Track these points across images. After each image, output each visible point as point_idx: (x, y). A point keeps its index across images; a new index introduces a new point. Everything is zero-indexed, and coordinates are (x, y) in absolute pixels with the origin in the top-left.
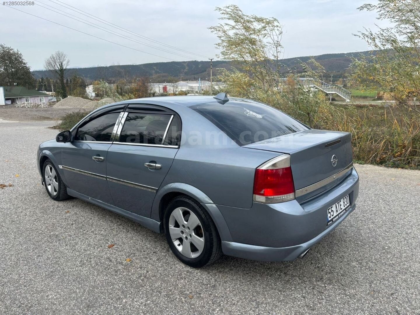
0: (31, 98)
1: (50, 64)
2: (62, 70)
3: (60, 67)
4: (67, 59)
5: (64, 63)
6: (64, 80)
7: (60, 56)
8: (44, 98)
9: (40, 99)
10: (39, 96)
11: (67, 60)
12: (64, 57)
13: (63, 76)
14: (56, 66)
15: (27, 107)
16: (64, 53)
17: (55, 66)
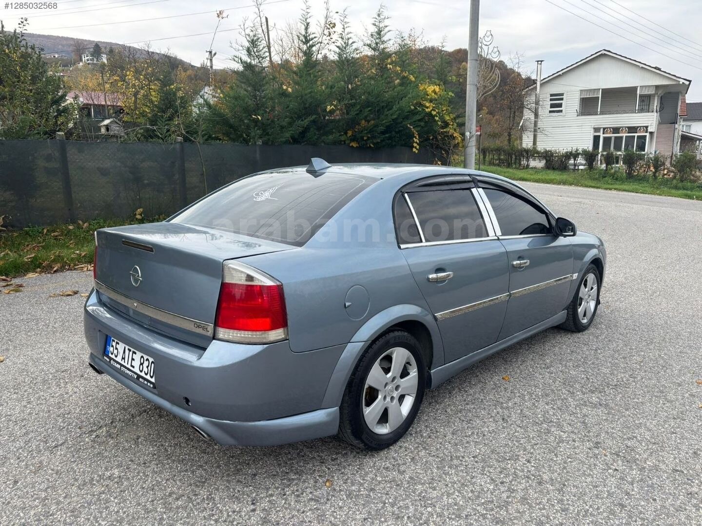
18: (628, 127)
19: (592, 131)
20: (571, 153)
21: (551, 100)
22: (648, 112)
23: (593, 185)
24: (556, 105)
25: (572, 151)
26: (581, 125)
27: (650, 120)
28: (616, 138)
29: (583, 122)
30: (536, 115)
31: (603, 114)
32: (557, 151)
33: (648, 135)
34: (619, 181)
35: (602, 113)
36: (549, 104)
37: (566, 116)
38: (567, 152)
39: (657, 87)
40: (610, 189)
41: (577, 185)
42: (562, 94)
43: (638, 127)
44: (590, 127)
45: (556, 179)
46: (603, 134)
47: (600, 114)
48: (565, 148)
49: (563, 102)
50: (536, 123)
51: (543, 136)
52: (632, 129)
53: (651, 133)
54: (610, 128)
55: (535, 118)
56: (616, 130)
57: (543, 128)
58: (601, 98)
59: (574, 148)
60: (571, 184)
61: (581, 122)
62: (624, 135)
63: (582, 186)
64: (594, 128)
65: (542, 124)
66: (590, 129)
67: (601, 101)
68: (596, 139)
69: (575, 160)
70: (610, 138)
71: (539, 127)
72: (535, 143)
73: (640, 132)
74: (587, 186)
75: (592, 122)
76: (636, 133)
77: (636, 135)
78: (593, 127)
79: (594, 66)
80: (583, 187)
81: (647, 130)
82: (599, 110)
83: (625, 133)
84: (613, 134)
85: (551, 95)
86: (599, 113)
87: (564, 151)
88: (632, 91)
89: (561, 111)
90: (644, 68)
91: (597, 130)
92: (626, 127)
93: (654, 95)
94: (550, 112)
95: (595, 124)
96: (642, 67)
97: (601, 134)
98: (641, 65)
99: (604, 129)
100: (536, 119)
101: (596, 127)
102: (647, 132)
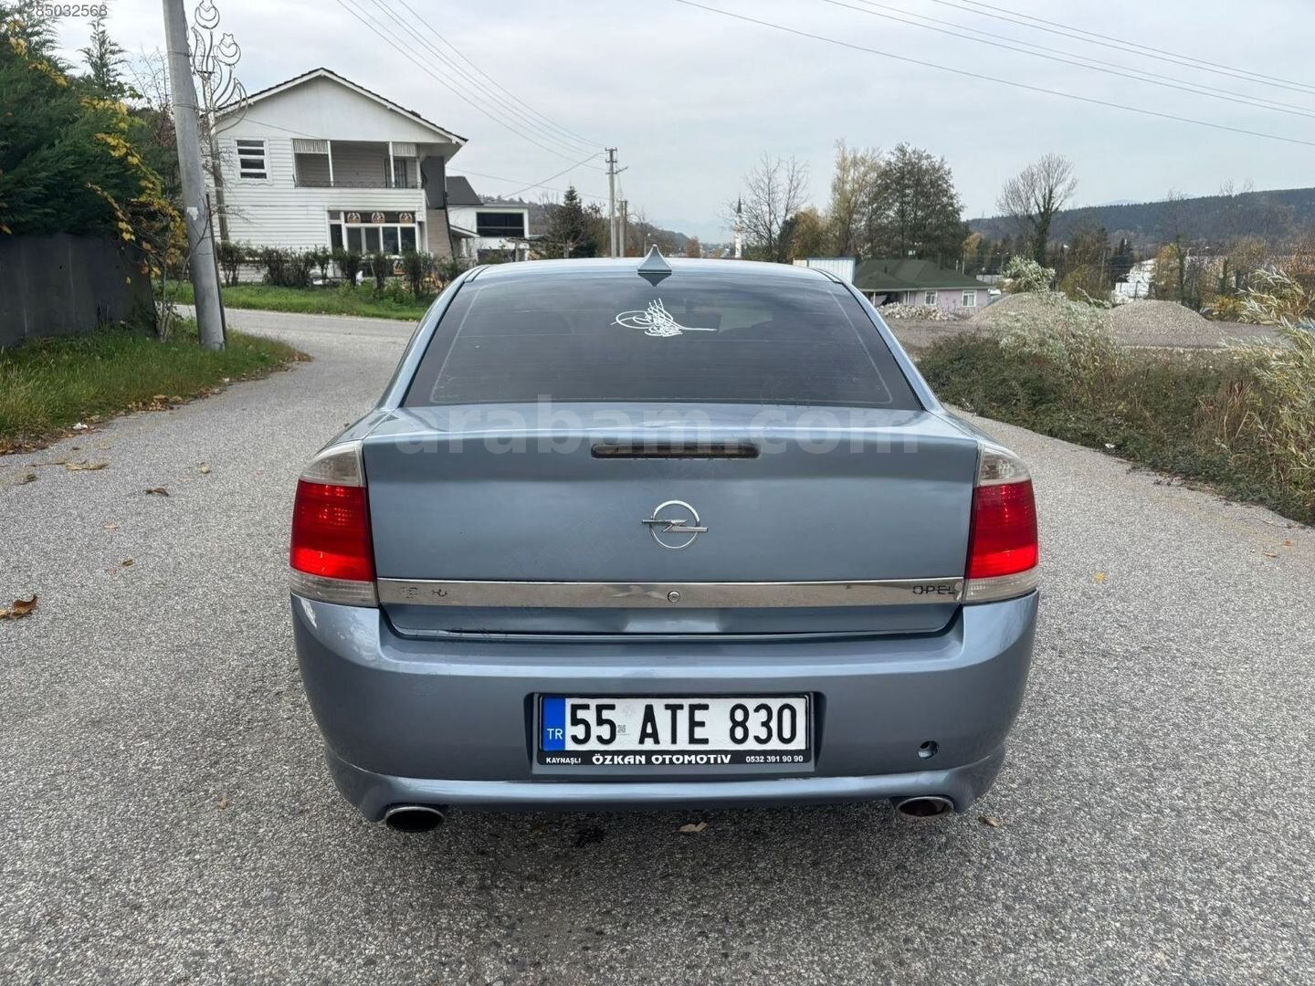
0: (941, 294)
1: (1014, 194)
2: (1047, 215)
3: (1045, 199)
4: (1071, 176)
5: (1059, 190)
6: (1046, 242)
7: (1051, 169)
8: (975, 294)
9: (966, 297)
10: (962, 290)
11: (1068, 182)
12: (1064, 171)
13: (1045, 230)
14: (1033, 200)
15: (898, 316)
16: (1066, 159)
17: (1028, 199)
18: (385, 213)
19: (326, 216)
20: (315, 255)
21: (241, 152)
22: (406, 187)
23: (377, 312)
24: (253, 164)
25: (316, 253)
26: (304, 204)
27: (413, 200)
28: (368, 230)
29: (308, 199)
30: (218, 180)
31: (339, 187)
32: (289, 251)
33: (416, 226)
34: (406, 305)
35: (338, 184)
36: (239, 160)
37: (275, 186)
38: (308, 253)
39: (419, 146)
40: (407, 319)
41: (350, 314)
42: (261, 143)
43: (400, 213)
44: (322, 208)
45: (310, 304)
46: (346, 222)
47: (334, 186)
48: (304, 247)
49: (265, 158)
50: (219, 196)
51: (242, 221)
52: (392, 216)
53: (421, 224)
54: (355, 212)
55: (216, 185)
56: (366, 216)
57: (239, 206)
58: (332, 158)
59: (318, 247)
60: (340, 312)
61: (304, 199)
62: (381, 226)
63: (358, 314)
64: (329, 211)
65: (233, 199)
66: (323, 213)
67: (333, 163)
68: (336, 231)
69: (322, 268)
70: (358, 230)
71: (226, 203)
72: (224, 235)
73: (404, 222)
74: (367, 315)
75: (325, 200)
76: (398, 222)
77: (399, 226)
78: (326, 209)
79: (309, 97)
80: (362, 316)
81: (414, 218)
82: (332, 179)
83: (381, 222)
84: (362, 222)
85: (240, 143)
86: (332, 184)
87: (303, 251)
88: (379, 149)
89: (263, 176)
90: (394, 111)
91: (334, 214)
92: (380, 212)
93: (413, 160)
94: (243, 175)
95: (331, 204)
96: (391, 110)
97: (342, 222)
98: (390, 106)
99: (346, 213)
100: (219, 188)
101: (331, 209)
102: (414, 222)
